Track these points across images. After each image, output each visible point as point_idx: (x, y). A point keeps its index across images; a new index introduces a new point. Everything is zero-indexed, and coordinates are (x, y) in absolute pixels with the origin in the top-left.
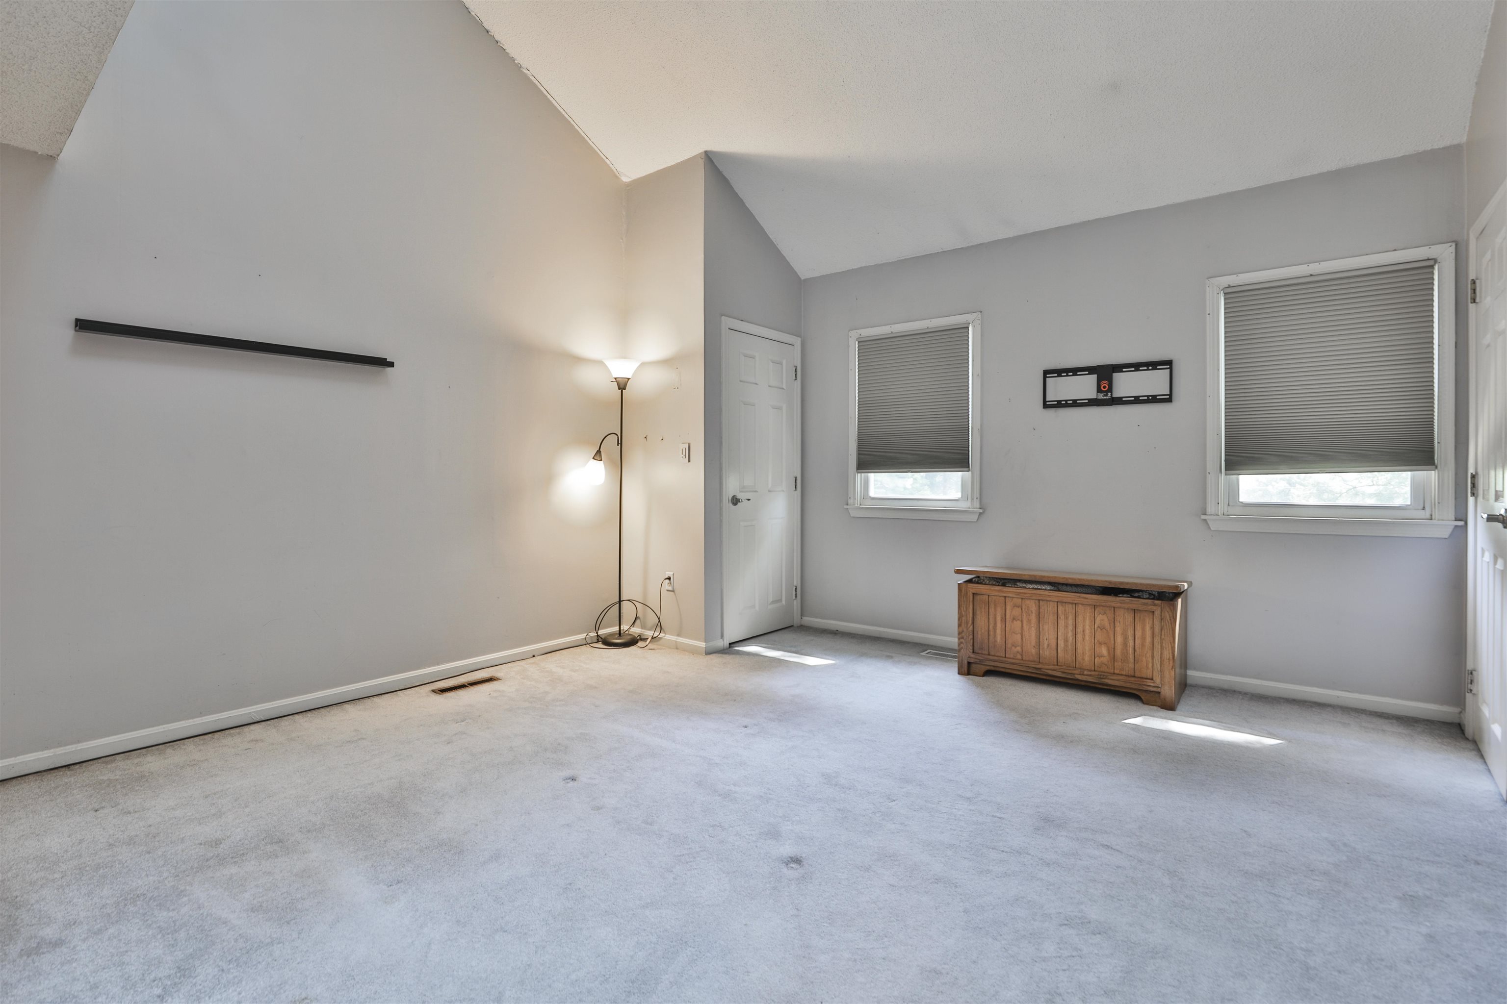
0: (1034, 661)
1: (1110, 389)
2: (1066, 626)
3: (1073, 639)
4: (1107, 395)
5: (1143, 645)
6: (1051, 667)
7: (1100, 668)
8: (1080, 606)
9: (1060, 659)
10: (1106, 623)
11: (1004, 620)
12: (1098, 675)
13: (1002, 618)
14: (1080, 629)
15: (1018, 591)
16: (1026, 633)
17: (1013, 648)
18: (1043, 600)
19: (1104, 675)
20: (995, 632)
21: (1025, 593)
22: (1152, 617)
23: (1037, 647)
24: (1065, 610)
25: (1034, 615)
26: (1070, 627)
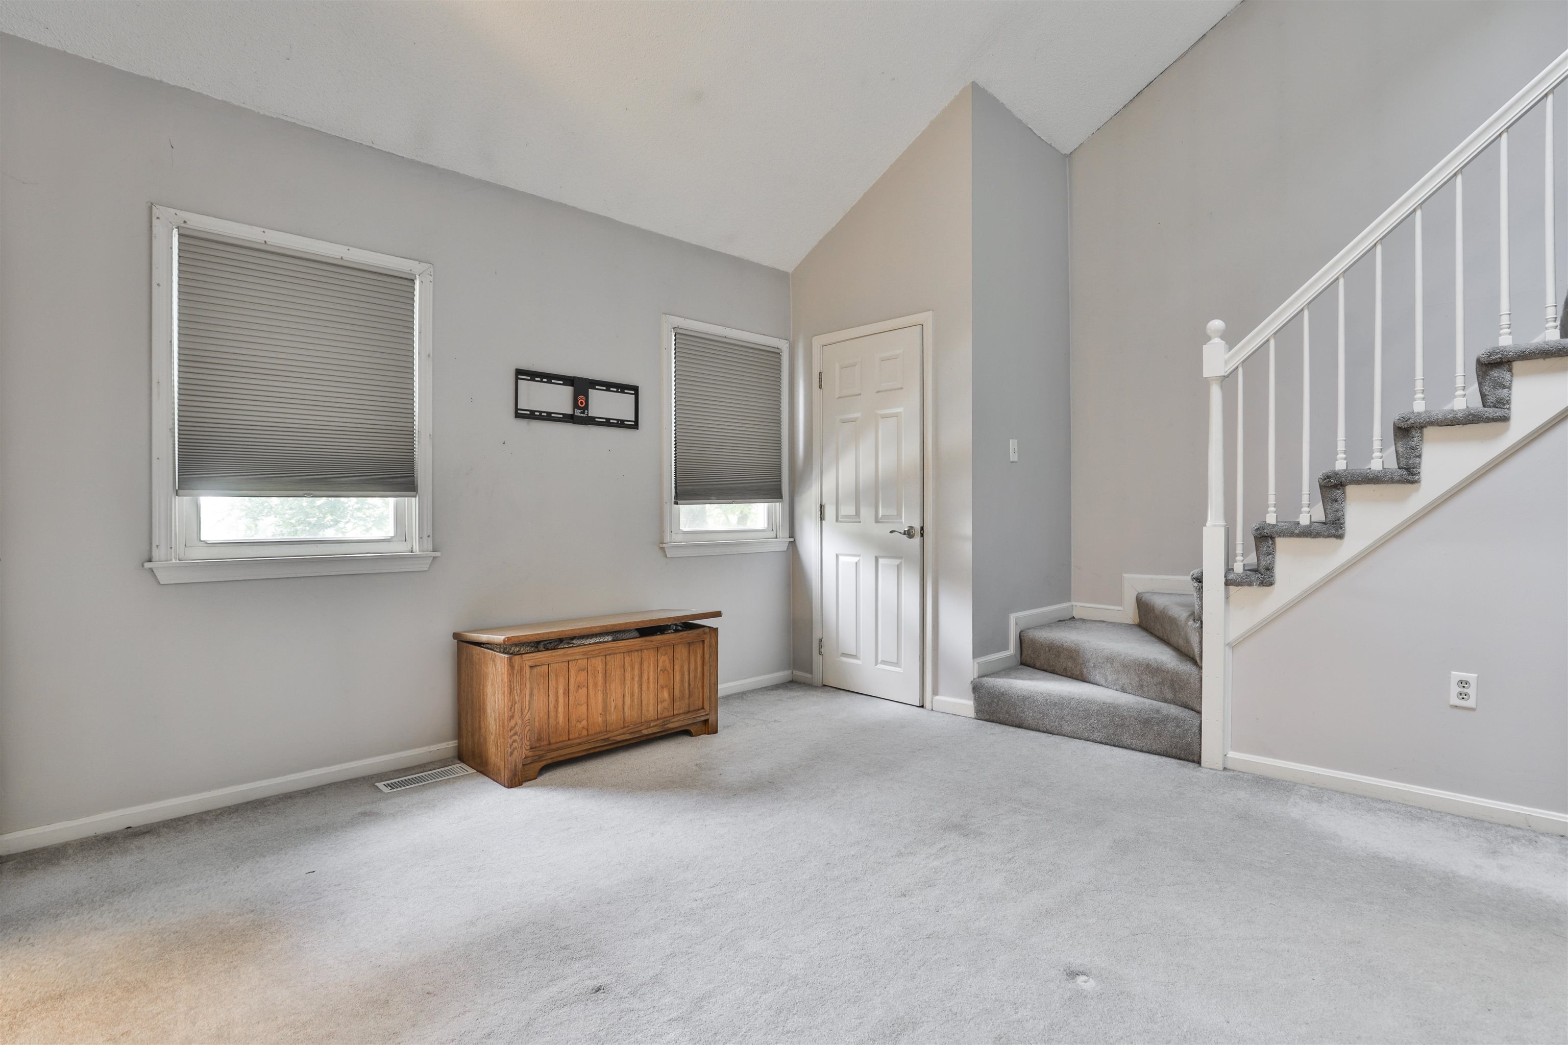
0: (601, 732)
1: (586, 407)
2: (633, 679)
3: (638, 691)
4: (583, 413)
5: (695, 677)
6: (621, 731)
7: (662, 714)
8: (645, 651)
9: (627, 718)
10: (667, 664)
11: (567, 692)
12: (663, 722)
13: (565, 690)
14: (645, 678)
15: (585, 650)
16: (592, 701)
17: (578, 724)
18: (610, 655)
19: (667, 721)
20: (557, 711)
21: (593, 651)
22: (702, 646)
23: (604, 713)
24: (631, 660)
25: (600, 675)
26: (636, 679)
